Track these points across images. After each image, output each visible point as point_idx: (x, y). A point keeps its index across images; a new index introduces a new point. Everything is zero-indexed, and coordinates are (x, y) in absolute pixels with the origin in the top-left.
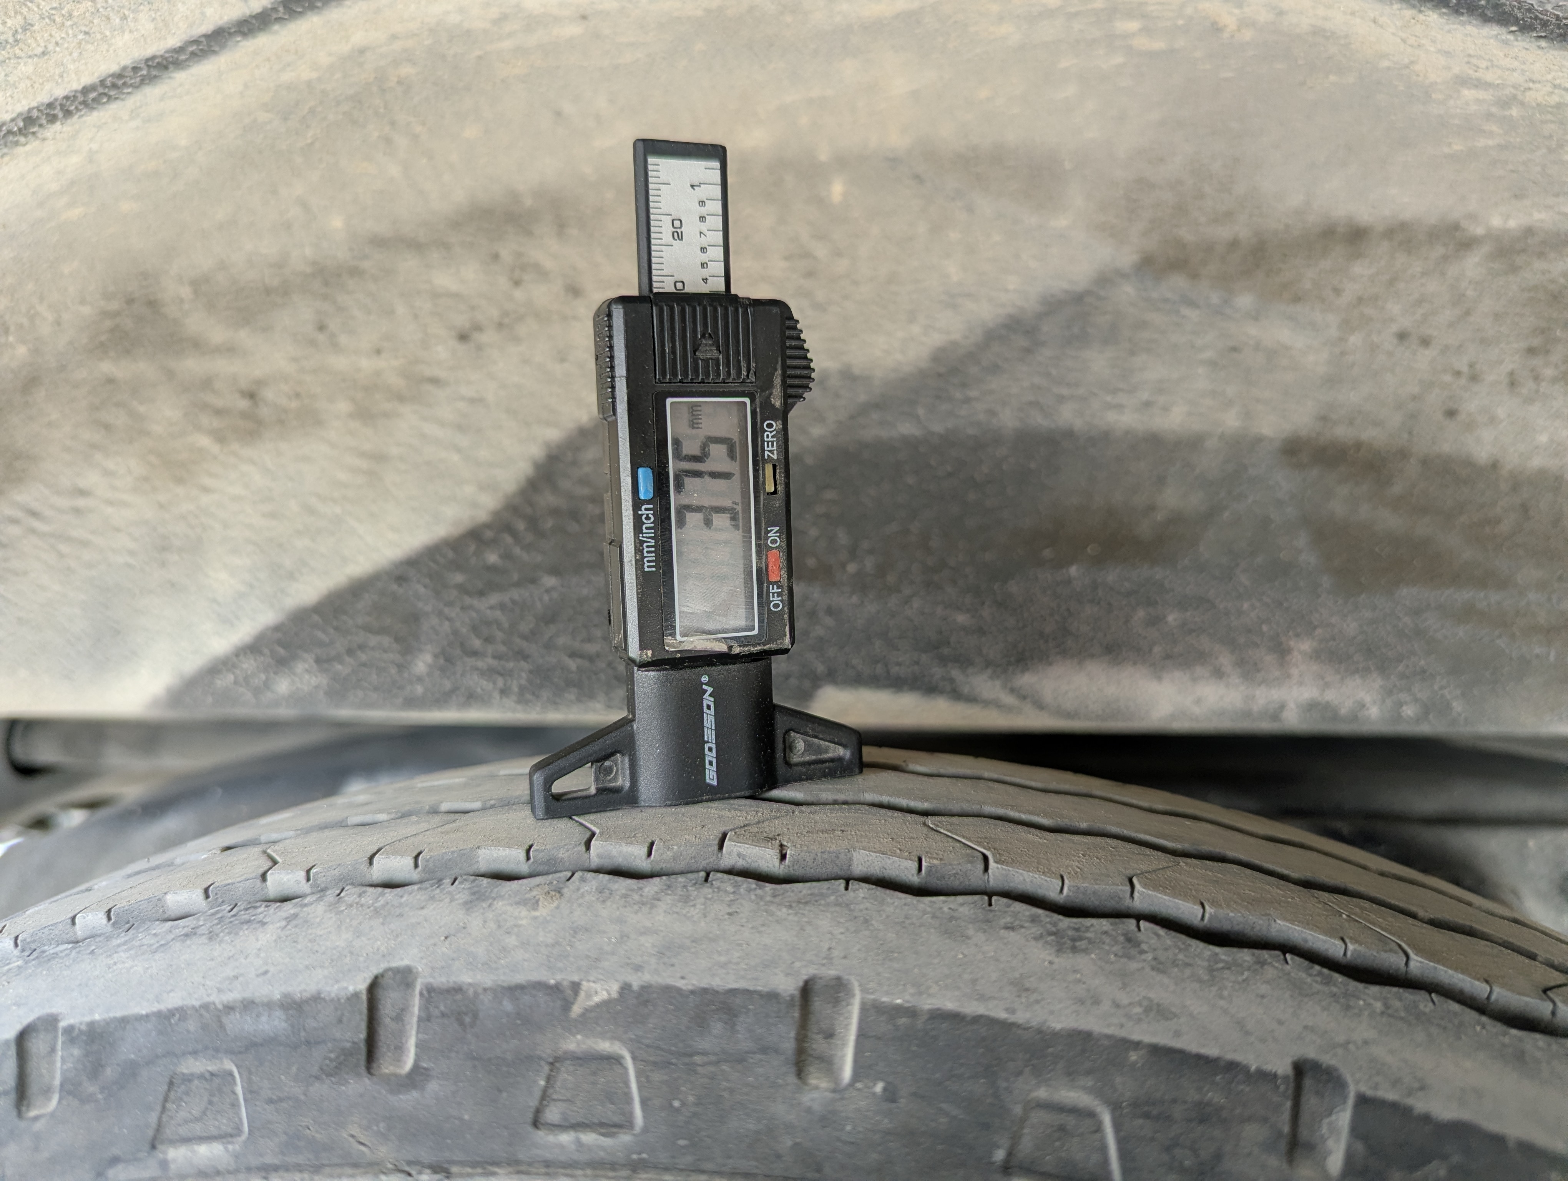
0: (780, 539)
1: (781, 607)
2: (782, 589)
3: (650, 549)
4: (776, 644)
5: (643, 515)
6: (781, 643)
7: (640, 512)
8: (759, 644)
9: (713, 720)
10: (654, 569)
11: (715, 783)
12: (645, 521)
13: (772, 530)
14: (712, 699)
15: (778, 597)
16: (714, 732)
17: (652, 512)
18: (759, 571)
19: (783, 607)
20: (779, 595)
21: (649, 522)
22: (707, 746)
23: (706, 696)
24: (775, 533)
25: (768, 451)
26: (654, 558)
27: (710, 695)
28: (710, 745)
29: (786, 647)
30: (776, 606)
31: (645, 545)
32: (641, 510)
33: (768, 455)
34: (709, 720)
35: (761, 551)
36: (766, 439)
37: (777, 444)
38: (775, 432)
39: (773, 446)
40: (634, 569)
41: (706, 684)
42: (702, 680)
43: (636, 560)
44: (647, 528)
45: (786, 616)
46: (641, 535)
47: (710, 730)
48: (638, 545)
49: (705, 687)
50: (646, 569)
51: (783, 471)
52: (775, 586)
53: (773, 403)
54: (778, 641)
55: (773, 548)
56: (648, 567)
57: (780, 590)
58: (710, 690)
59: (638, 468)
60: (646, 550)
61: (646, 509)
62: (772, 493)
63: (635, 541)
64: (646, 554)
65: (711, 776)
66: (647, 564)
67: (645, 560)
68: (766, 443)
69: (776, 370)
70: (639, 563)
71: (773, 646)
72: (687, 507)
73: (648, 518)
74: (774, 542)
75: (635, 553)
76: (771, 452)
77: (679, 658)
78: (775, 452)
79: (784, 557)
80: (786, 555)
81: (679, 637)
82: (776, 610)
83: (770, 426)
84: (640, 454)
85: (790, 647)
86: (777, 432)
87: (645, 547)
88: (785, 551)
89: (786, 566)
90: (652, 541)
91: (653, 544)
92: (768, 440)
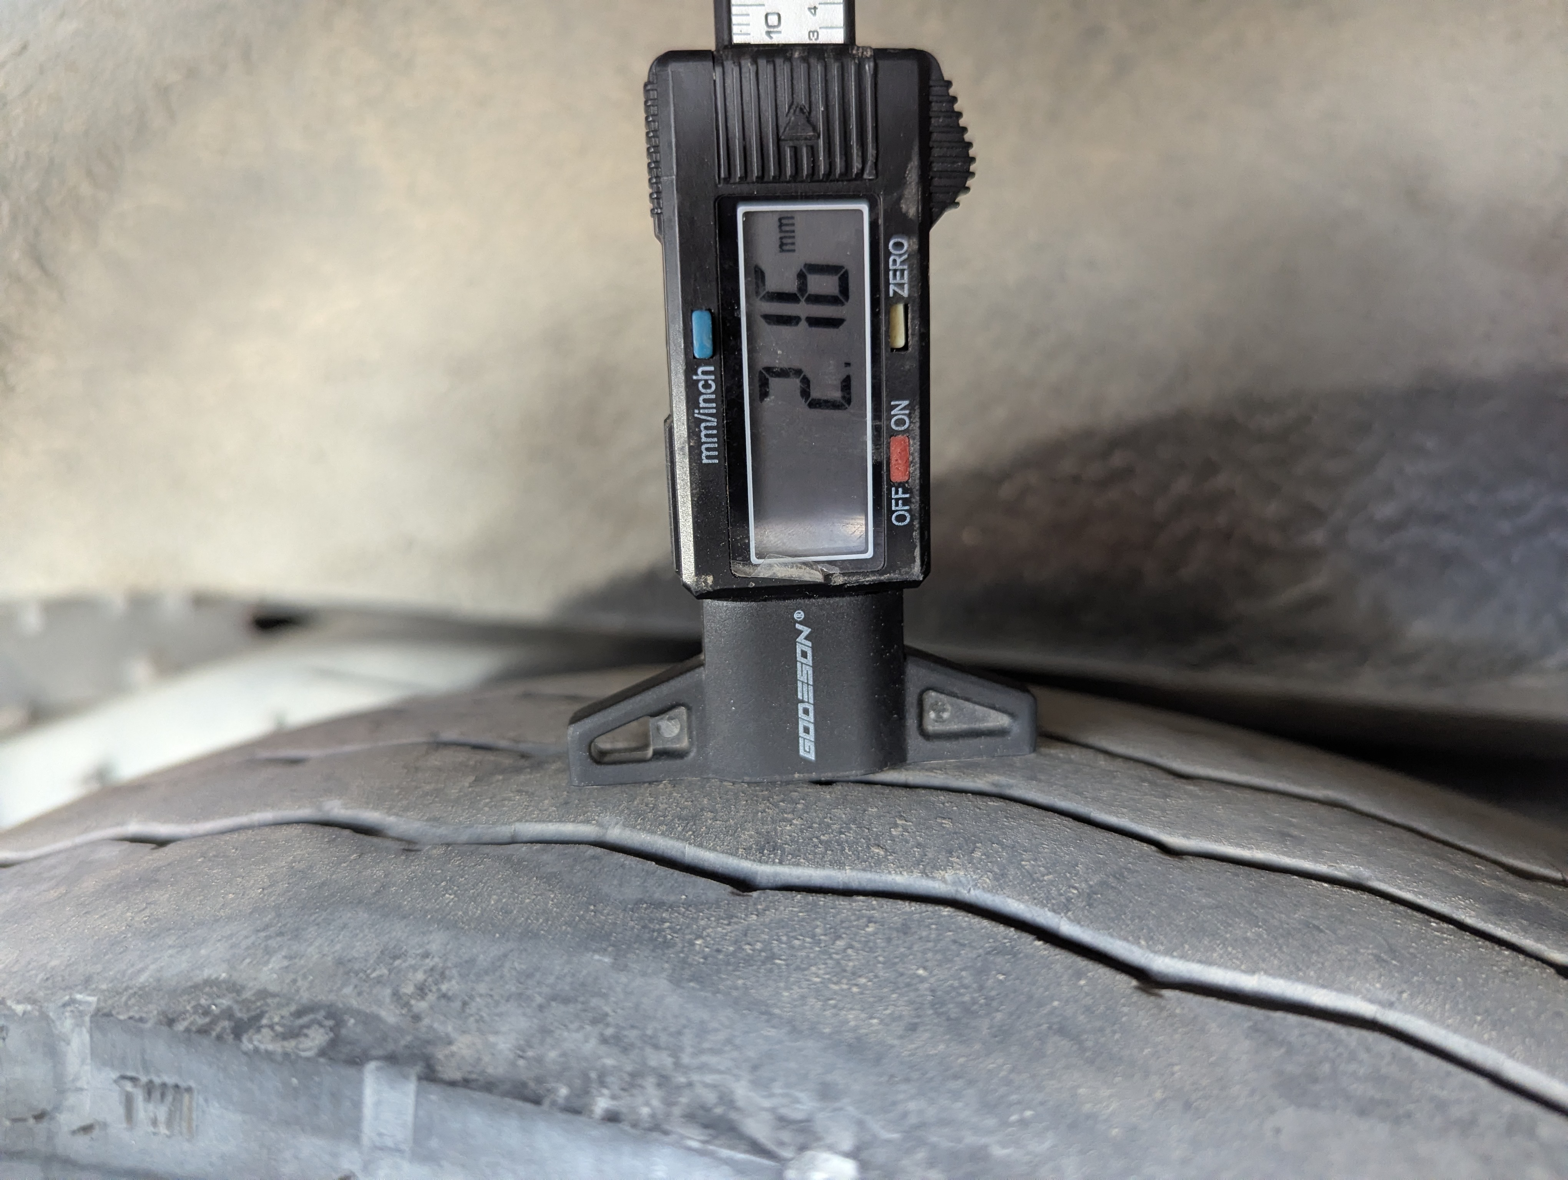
0: (910, 418)
1: (908, 520)
2: (912, 494)
3: (710, 432)
4: (900, 573)
5: (698, 381)
6: (907, 573)
7: (695, 377)
8: (873, 573)
9: (810, 672)
10: (716, 461)
11: (812, 757)
12: (703, 391)
13: (898, 405)
14: (810, 644)
15: (904, 505)
16: (811, 688)
17: (713, 377)
18: (877, 467)
19: (912, 520)
20: (906, 502)
21: (709, 391)
22: (801, 707)
23: (801, 638)
24: (901, 410)
25: (895, 284)
26: (716, 445)
27: (806, 638)
28: (806, 705)
29: (914, 578)
30: (901, 518)
31: (703, 425)
32: (697, 374)
33: (895, 292)
34: (805, 672)
35: (880, 437)
36: (891, 267)
37: (910, 274)
38: (906, 256)
39: (902, 277)
40: (687, 461)
41: (801, 623)
42: (796, 616)
43: (690, 447)
44: (705, 401)
45: (916, 534)
46: (696, 411)
47: (805, 686)
48: (693, 425)
49: (798, 626)
50: (705, 461)
51: (917, 315)
52: (900, 490)
53: (904, 210)
54: (903, 570)
55: (899, 432)
56: (708, 457)
57: (907, 496)
58: (806, 631)
59: (692, 311)
60: (704, 432)
61: (704, 373)
62: (899, 350)
63: (688, 419)
64: (704, 439)
66: (705, 453)
67: (704, 447)
68: (891, 273)
69: (910, 158)
70: (694, 453)
71: (895, 576)
72: (769, 370)
73: (707, 386)
74: (900, 422)
75: (689, 437)
76: (901, 286)
77: (753, 588)
78: (906, 286)
79: (915, 446)
80: (918, 443)
81: (754, 559)
82: (900, 524)
83: (898, 245)
84: (695, 291)
85: (921, 579)
86: (909, 255)
87: (702, 429)
88: (918, 437)
89: (917, 460)
90: (713, 419)
91: (715, 424)
92: (895, 267)
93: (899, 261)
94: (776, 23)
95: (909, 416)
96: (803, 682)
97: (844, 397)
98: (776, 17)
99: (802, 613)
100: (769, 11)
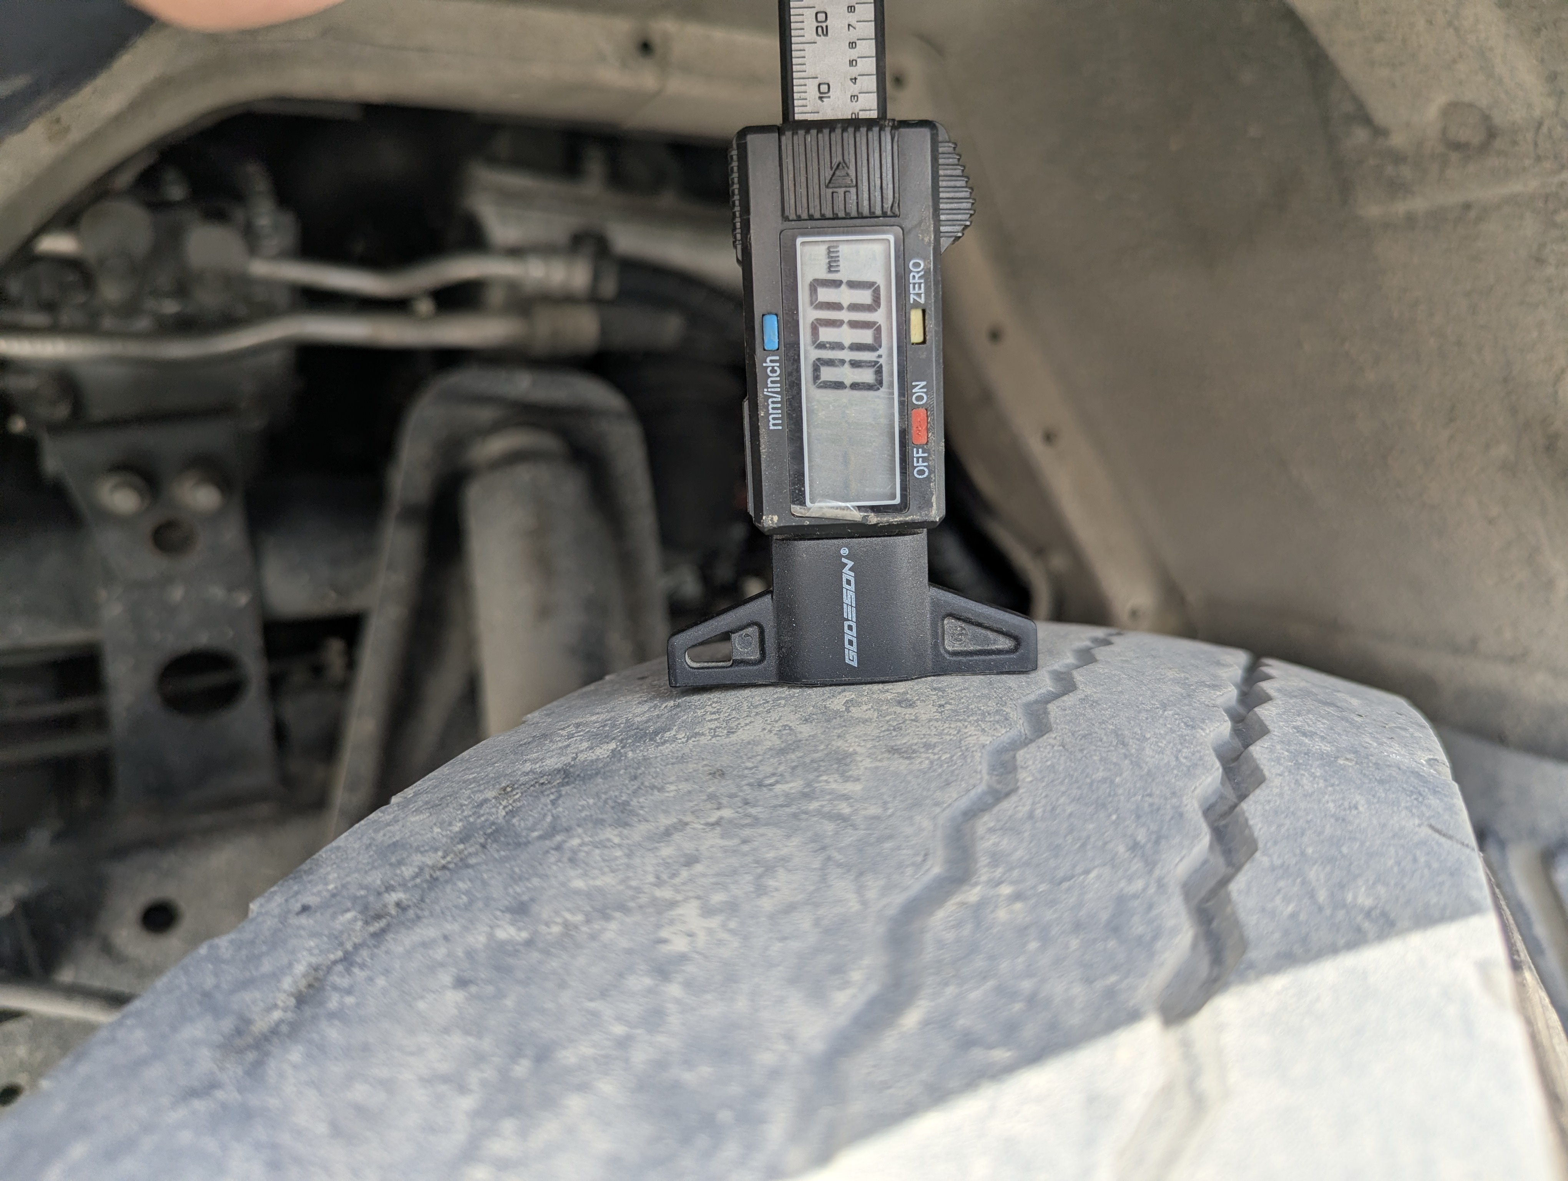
0: (927, 395)
1: (927, 474)
2: (929, 453)
3: (776, 406)
4: (921, 515)
5: (767, 367)
6: (926, 515)
7: (765, 365)
8: (900, 514)
9: (854, 596)
10: (780, 428)
11: (855, 664)
12: (771, 375)
13: (917, 385)
14: (853, 574)
15: (923, 462)
17: (778, 364)
18: (902, 432)
19: (930, 474)
20: (925, 459)
21: (775, 375)
22: (846, 624)
23: (846, 570)
24: (921, 388)
25: (914, 294)
26: (780, 416)
28: (850, 623)
29: (932, 519)
30: (921, 472)
31: (770, 400)
32: (766, 362)
33: (914, 299)
35: (905, 409)
36: (911, 281)
37: (925, 286)
38: (922, 273)
39: (920, 288)
41: (846, 557)
42: (842, 552)
44: (772, 382)
46: (765, 390)
47: (849, 607)
49: (844, 560)
50: (772, 428)
51: (932, 317)
52: (920, 450)
53: (920, 238)
54: (924, 512)
55: (918, 406)
56: (774, 425)
57: (926, 455)
58: (850, 564)
60: (771, 406)
61: (771, 361)
62: (919, 343)
64: (771, 411)
65: (851, 656)
66: (772, 422)
67: (771, 417)
68: (911, 286)
71: (917, 517)
72: (819, 359)
73: (773, 371)
74: (920, 398)
76: (919, 295)
77: (808, 525)
78: (923, 295)
79: (932, 416)
81: (808, 502)
82: (920, 477)
83: (917, 265)
85: (938, 519)
86: (925, 272)
87: (770, 403)
90: (777, 396)
91: (780, 400)
92: (914, 281)
93: (917, 276)
94: (826, 90)
95: (927, 393)
96: (848, 605)
97: (876, 380)
98: (826, 86)
99: (847, 550)
100: (821, 82)
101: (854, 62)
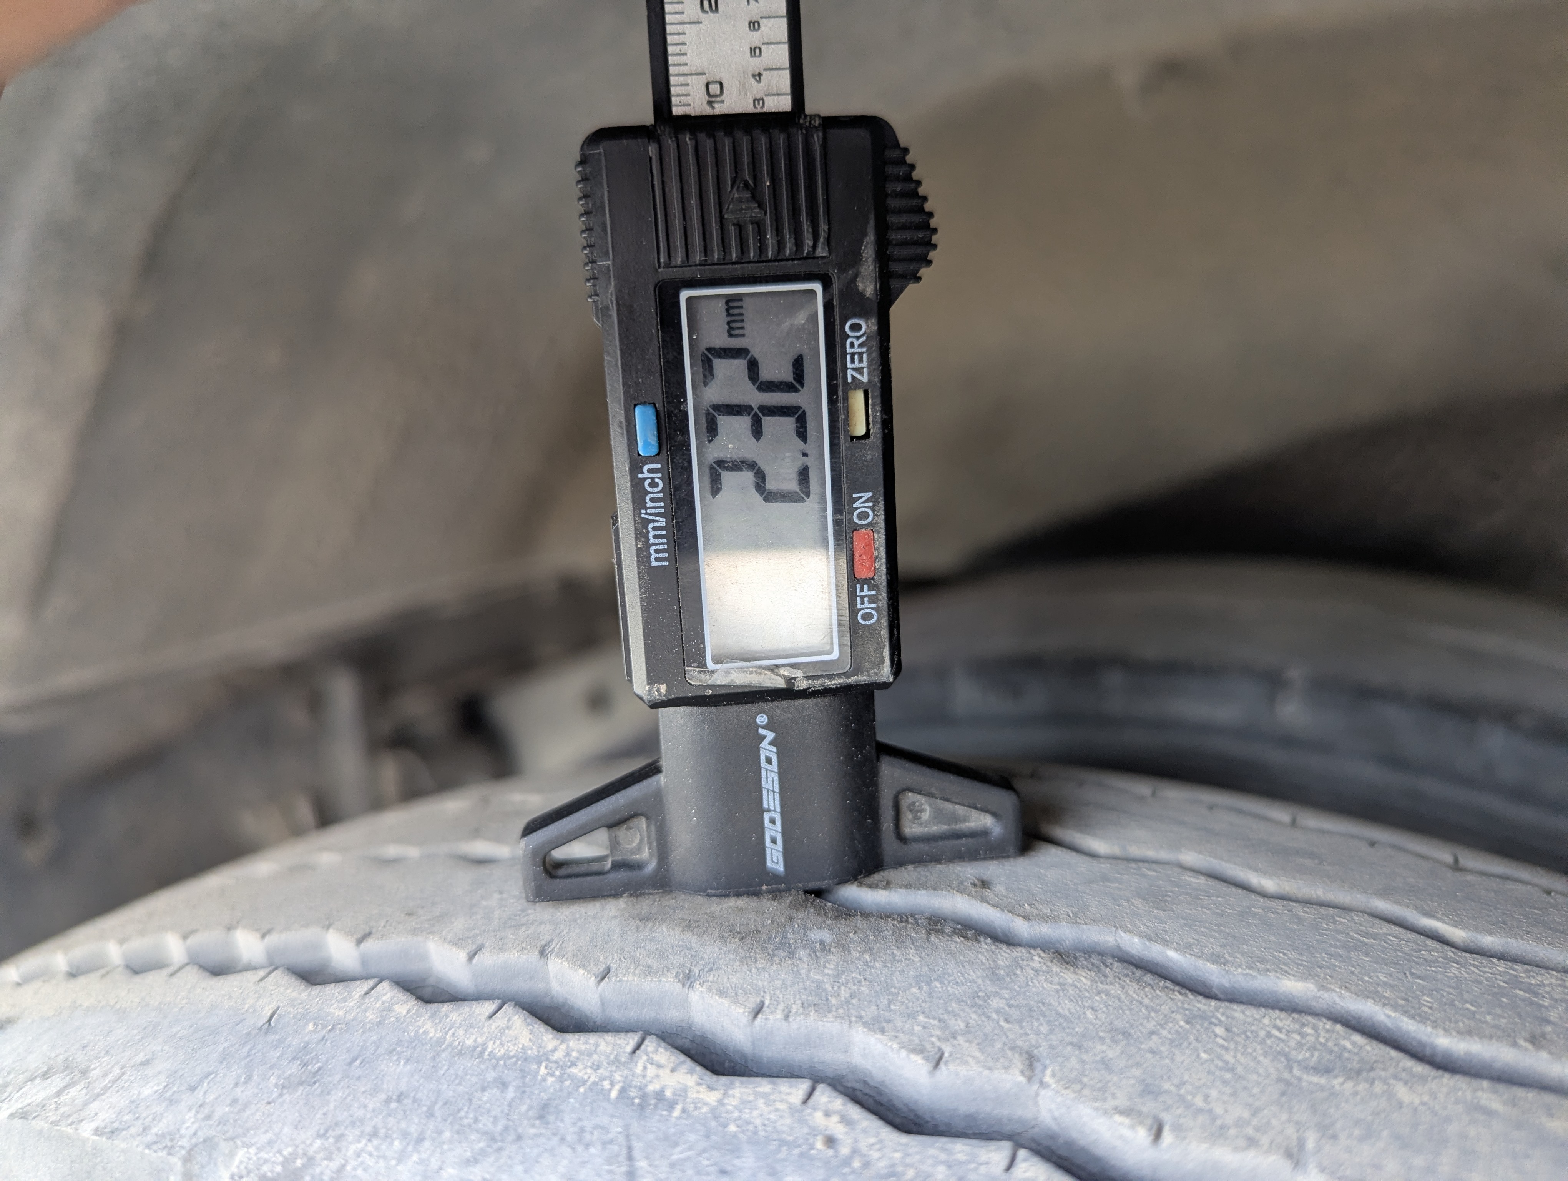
0: (873, 511)
1: (876, 618)
2: (878, 590)
3: (659, 533)
4: (868, 675)
5: (645, 479)
6: (876, 674)
7: (640, 476)
8: (840, 675)
9: (776, 779)
10: (667, 563)
11: (780, 868)
12: (650, 490)
13: (860, 498)
14: (774, 749)
15: (870, 603)
16: (777, 796)
17: (660, 475)
19: (880, 618)
20: (872, 599)
21: (656, 490)
22: (767, 817)
23: (765, 744)
24: (864, 502)
25: (853, 369)
26: (666, 547)
27: (771, 743)
28: (773, 814)
29: (884, 679)
30: (867, 617)
31: (651, 525)
32: (642, 473)
33: (853, 377)
34: (770, 779)
35: (842, 531)
36: (848, 350)
37: (869, 356)
38: (864, 339)
39: (861, 361)
40: (635, 563)
41: (764, 727)
42: (758, 720)
43: (638, 550)
44: (652, 500)
45: (885, 633)
46: (643, 511)
48: (640, 526)
50: (654, 563)
51: (878, 401)
52: (866, 587)
53: (860, 289)
54: (872, 671)
55: (862, 526)
56: (657, 559)
57: (874, 593)
58: (770, 736)
59: (635, 406)
60: (652, 533)
61: (650, 471)
62: (859, 438)
63: (635, 521)
64: (652, 541)
66: (654, 555)
67: (652, 549)
68: (848, 357)
69: (865, 234)
70: (643, 555)
71: (863, 679)
72: (720, 463)
73: (653, 484)
74: (863, 515)
75: (636, 539)
76: (859, 370)
77: (710, 695)
78: (865, 370)
79: (880, 540)
80: (884, 537)
81: (710, 665)
82: (867, 623)
83: (856, 327)
84: (637, 384)
85: (891, 680)
86: (867, 337)
87: (650, 529)
88: (883, 531)
89: (883, 554)
90: (661, 519)
91: (664, 524)
92: (852, 351)
93: (856, 343)
94: (718, 92)
95: (873, 509)
96: (768, 790)
97: (801, 489)
98: (718, 86)
99: (765, 717)
100: (710, 80)
101: (757, 51)
